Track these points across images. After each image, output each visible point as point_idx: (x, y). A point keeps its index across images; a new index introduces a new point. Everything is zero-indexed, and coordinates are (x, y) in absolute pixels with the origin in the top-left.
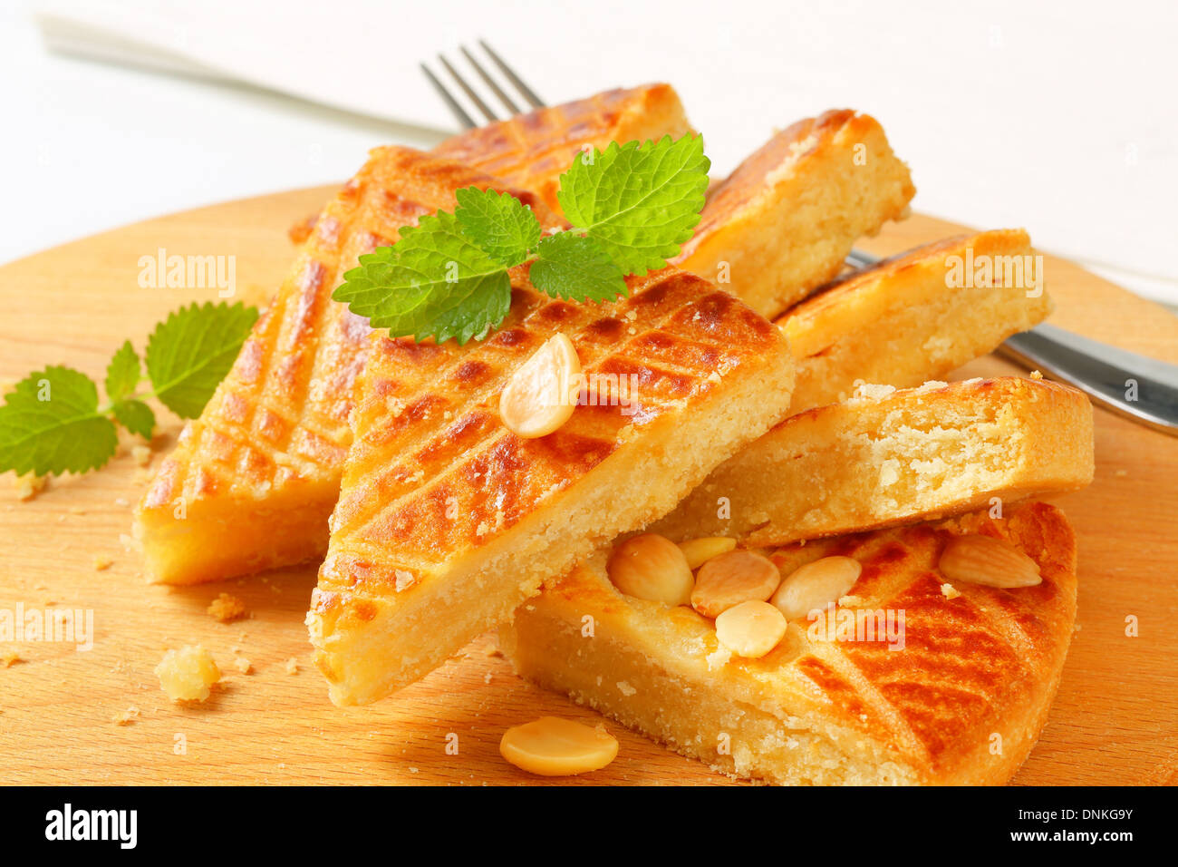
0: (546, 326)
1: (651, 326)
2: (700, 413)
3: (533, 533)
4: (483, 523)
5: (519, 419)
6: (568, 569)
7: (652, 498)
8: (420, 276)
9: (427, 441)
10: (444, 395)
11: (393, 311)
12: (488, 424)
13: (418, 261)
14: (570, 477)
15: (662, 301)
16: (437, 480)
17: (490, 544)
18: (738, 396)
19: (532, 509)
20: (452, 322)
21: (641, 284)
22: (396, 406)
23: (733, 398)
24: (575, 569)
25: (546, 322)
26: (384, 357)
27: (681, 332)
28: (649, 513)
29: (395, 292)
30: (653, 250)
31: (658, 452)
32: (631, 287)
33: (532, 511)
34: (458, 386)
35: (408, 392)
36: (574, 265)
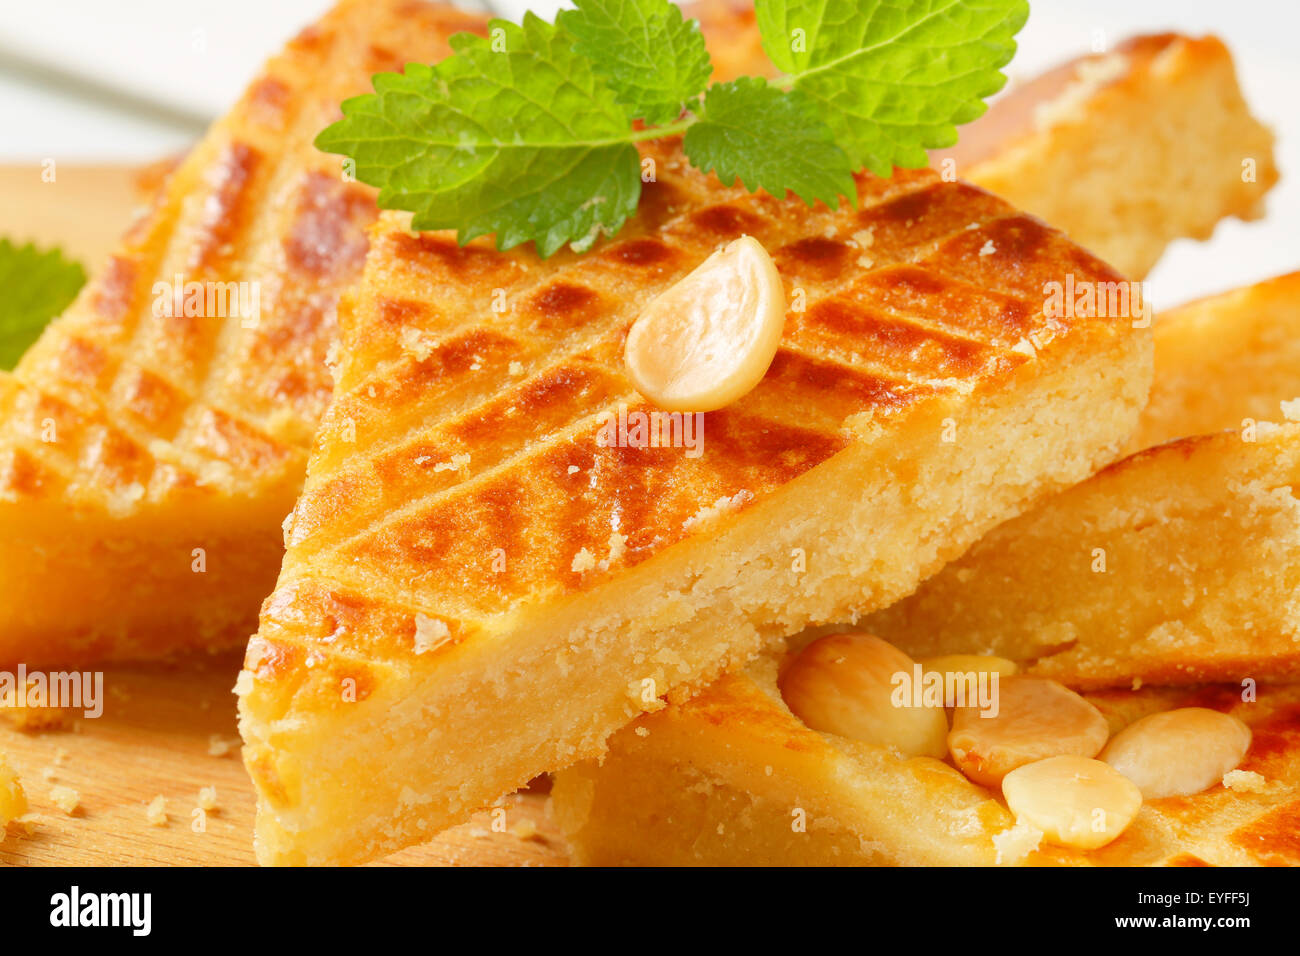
0: (703, 242)
1: (897, 259)
2: (991, 411)
3: (669, 587)
4: (584, 550)
5: (664, 374)
6: (713, 675)
7: (878, 564)
8: (479, 129)
9: (479, 405)
10: (511, 332)
11: (423, 182)
12: (594, 388)
13: (476, 101)
14: (753, 490)
15: (921, 219)
16: (493, 473)
17: (596, 590)
18: (1058, 393)
19: (677, 535)
20: (529, 216)
21: (878, 193)
22: (419, 343)
23: (1049, 397)
24: (724, 677)
25: (703, 235)
26: (398, 263)
27: (955, 274)
28: (867, 593)
29: (431, 149)
30: (909, 131)
31: (907, 474)
32: (861, 194)
33: (677, 540)
34: (536, 323)
35: (441, 325)
36: (768, 136)
